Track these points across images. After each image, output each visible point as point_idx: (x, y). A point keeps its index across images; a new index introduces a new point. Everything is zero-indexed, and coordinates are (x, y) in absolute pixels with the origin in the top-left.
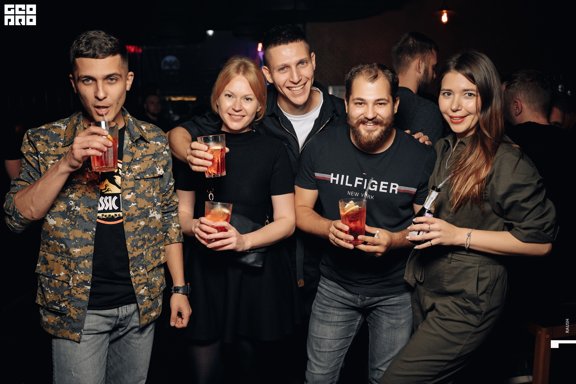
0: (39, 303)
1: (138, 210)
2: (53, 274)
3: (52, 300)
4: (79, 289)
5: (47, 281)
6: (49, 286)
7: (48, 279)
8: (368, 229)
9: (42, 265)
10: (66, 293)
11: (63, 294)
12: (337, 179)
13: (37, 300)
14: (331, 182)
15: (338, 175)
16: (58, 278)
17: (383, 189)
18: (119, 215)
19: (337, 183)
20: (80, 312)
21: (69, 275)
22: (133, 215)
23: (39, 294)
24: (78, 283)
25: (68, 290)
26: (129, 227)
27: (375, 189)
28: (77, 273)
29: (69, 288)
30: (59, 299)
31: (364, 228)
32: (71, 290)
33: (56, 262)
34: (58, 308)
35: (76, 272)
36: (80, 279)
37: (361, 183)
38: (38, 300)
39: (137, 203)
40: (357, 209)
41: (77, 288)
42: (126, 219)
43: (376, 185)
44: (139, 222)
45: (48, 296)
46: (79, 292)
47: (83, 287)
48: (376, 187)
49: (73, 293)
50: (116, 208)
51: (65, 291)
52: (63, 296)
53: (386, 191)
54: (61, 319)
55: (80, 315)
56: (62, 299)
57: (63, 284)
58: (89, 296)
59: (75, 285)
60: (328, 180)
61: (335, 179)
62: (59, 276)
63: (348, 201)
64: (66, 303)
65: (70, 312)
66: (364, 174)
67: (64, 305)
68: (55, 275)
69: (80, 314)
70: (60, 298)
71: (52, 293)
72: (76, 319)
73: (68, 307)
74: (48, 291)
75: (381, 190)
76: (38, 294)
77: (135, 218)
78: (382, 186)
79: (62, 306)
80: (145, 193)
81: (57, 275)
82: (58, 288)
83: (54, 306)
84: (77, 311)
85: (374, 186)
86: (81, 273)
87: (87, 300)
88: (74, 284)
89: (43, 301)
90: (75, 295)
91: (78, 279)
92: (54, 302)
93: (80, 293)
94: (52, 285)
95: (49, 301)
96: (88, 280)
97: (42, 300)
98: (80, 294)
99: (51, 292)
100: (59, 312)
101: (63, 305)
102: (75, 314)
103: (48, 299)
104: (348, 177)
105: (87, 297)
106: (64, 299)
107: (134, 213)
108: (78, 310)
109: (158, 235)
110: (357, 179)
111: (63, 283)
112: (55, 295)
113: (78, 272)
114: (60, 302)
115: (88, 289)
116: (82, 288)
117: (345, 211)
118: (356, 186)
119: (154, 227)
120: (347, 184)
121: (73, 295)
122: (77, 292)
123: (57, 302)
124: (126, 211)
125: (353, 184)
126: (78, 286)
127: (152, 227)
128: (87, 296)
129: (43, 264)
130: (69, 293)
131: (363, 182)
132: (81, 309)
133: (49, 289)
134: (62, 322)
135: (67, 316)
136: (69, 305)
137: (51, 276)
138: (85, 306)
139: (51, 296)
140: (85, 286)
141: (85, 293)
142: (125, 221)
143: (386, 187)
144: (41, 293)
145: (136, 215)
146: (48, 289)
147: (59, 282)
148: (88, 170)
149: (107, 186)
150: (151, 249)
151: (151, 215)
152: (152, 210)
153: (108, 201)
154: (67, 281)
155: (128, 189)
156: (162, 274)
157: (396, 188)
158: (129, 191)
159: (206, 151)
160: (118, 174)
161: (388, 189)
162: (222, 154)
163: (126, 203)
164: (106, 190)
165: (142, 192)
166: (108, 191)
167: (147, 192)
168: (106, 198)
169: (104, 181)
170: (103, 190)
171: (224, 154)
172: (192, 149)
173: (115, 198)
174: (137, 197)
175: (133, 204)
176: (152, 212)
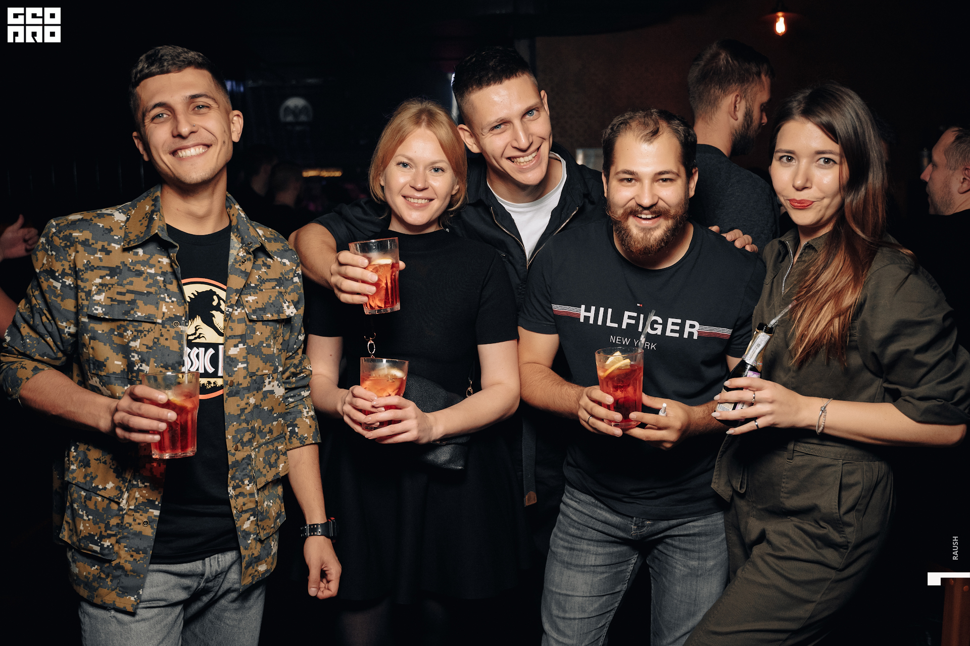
0: (66, 539)
1: (248, 377)
2: (93, 486)
3: (89, 533)
4: (137, 515)
5: (83, 498)
6: (85, 508)
7: (84, 494)
8: (647, 400)
9: (79, 467)
10: (114, 521)
11: (108, 522)
12: (591, 315)
13: (62, 533)
14: (582, 320)
15: (593, 308)
16: (102, 493)
17: (672, 331)
18: (214, 383)
19: (591, 322)
20: (138, 557)
21: (121, 488)
22: (239, 384)
23: (67, 522)
24: (137, 504)
25: (117, 515)
26: (231, 407)
27: (659, 332)
28: (137, 486)
29: (121, 513)
30: (101, 532)
31: (641, 399)
32: (123, 518)
33: (103, 462)
34: (97, 548)
35: (135, 483)
36: (141, 496)
37: (633, 322)
38: (64, 533)
39: (248, 363)
40: (627, 365)
41: (135, 514)
42: (228, 392)
43: (660, 324)
44: (248, 398)
45: (82, 525)
46: (138, 521)
47: (147, 511)
48: (660, 327)
49: (127, 523)
50: (211, 370)
51: (112, 517)
52: (108, 527)
53: (677, 335)
54: (102, 570)
55: (138, 563)
56: (106, 531)
57: (111, 505)
58: (156, 527)
59: (132, 507)
60: (576, 316)
61: (587, 314)
62: (105, 489)
63: (611, 353)
64: (113, 540)
65: (120, 557)
66: (638, 305)
67: (109, 544)
68: (98, 486)
69: (139, 561)
70: (103, 529)
71: (89, 519)
72: (131, 571)
73: (116, 548)
74: (83, 515)
75: (668, 333)
76: (64, 522)
77: (242, 389)
78: (670, 326)
79: (105, 546)
80: (262, 347)
81: (100, 487)
82: (101, 511)
83: (90, 545)
84: (132, 556)
85: (656, 326)
86: (143, 485)
87: (152, 535)
88: (129, 506)
89: (73, 534)
90: (130, 525)
91: (138, 496)
92: (90, 538)
93: (140, 522)
94: (91, 505)
95: (82, 535)
96: (155, 499)
97: (72, 533)
98: (139, 524)
99: (87, 519)
100: (99, 556)
101: (106, 543)
102: (129, 561)
103: (81, 531)
104: (610, 311)
105: (153, 531)
106: (109, 532)
107: (241, 380)
108: (134, 554)
109: (275, 423)
110: (627, 314)
111: (110, 503)
112: (94, 524)
113: (139, 483)
114: (102, 537)
115: (155, 516)
116: (144, 514)
117: (607, 369)
118: (624, 326)
119: (269, 409)
120: (609, 324)
121: (127, 525)
122: (134, 520)
123: (96, 538)
124: (230, 376)
125: (620, 324)
126: (136, 510)
127: (266, 408)
128: (152, 527)
129: (81, 466)
130: (119, 522)
131: (637, 319)
132: (141, 552)
133: (85, 512)
134: (103, 575)
135: (114, 564)
136: (117, 544)
137: (90, 488)
138: (148, 547)
139: (87, 525)
140: (150, 510)
141: (148, 522)
142: (227, 394)
143: (677, 328)
144: (70, 521)
145: (245, 385)
146: (83, 513)
147: (103, 501)
148: (165, 298)
149: (199, 328)
150: (263, 449)
151: (267, 388)
152: (269, 378)
153: (197, 356)
154: (117, 500)
155: (235, 336)
156: (279, 496)
157: (694, 328)
158: (236, 341)
159: (365, 268)
160: (218, 308)
161: (681, 331)
162: (392, 273)
163: (230, 362)
164: (196, 336)
165: (256, 344)
166: (199, 337)
167: (264, 345)
168: (195, 350)
169: (193, 320)
170: (190, 335)
171: (397, 272)
172: (341, 264)
173: (211, 351)
174: (248, 353)
175: (240, 364)
176: (269, 383)
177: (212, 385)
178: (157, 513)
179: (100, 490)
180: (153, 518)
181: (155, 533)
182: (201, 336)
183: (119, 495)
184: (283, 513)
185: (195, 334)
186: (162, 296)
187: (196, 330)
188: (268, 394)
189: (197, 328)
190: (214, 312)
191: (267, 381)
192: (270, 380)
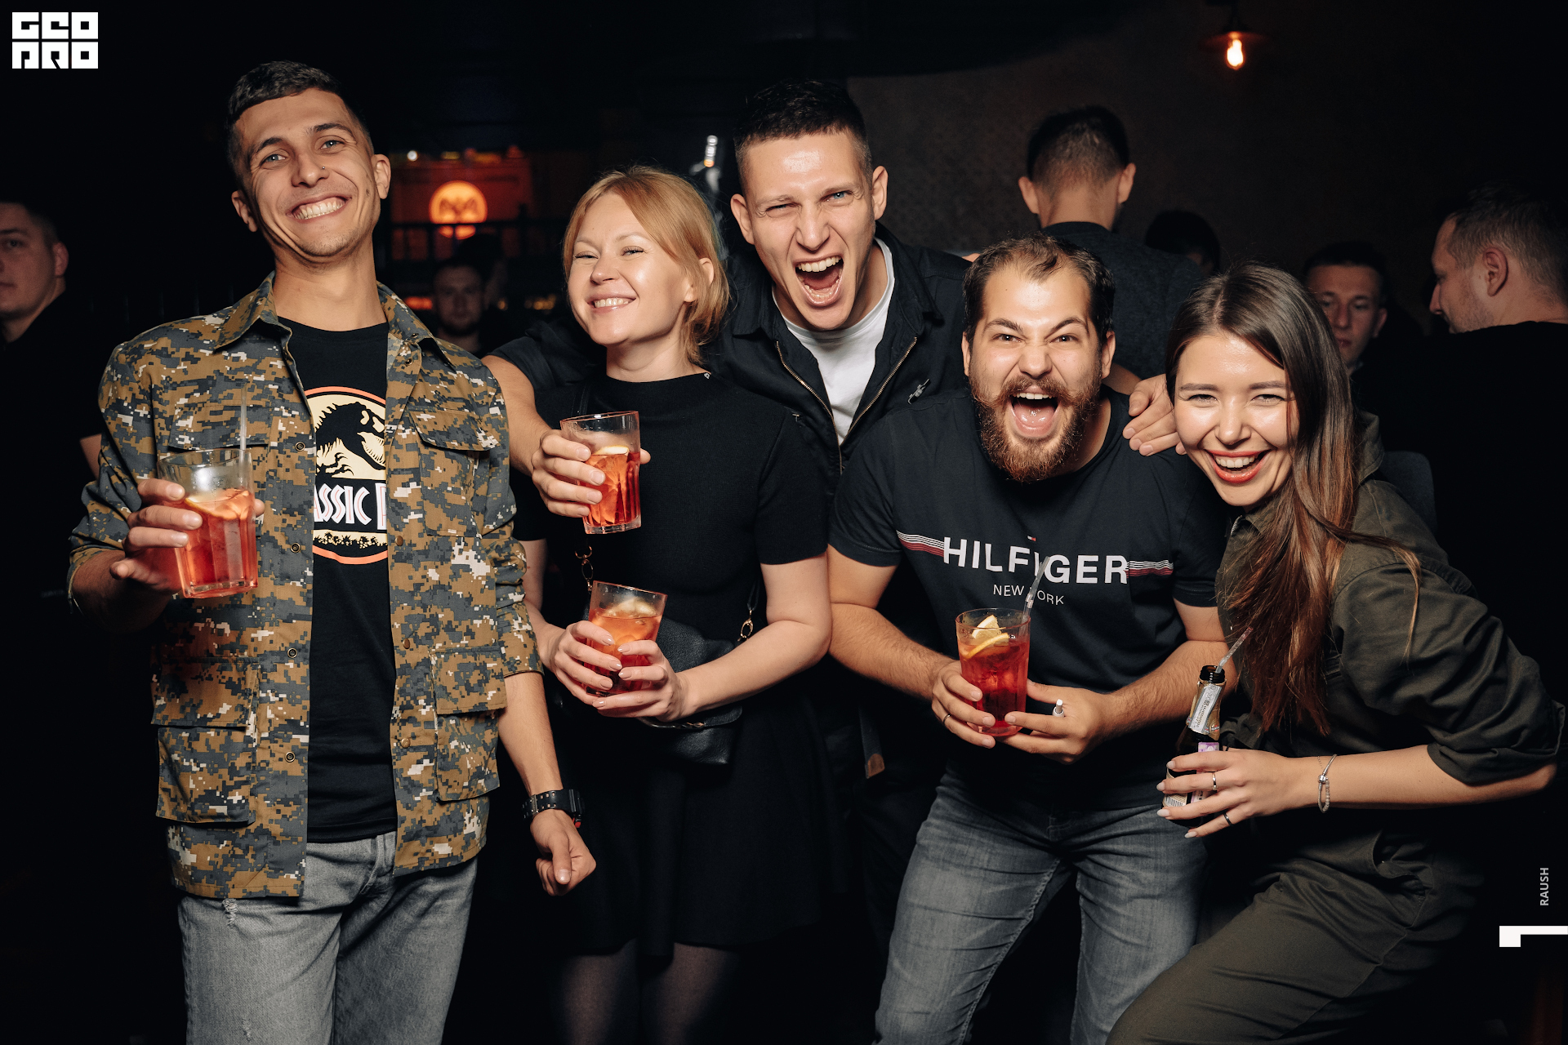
0: (168, 815)
1: (425, 534)
2: (199, 717)
3: (205, 791)
4: (275, 747)
5: (186, 741)
6: (192, 754)
7: (187, 735)
9: (169, 699)
10: (241, 761)
11: (233, 764)
12: (961, 553)
13: (160, 809)
14: (946, 560)
15: (963, 543)
16: (215, 723)
17: (1086, 575)
18: (372, 540)
19: (962, 564)
20: (287, 811)
21: (243, 708)
22: (411, 545)
23: (165, 790)
24: (272, 729)
25: (245, 750)
26: (400, 577)
27: (1065, 579)
28: (267, 700)
29: (250, 746)
30: (224, 782)
31: (1025, 689)
32: (254, 754)
33: (207, 679)
34: (223, 809)
35: (263, 695)
36: (276, 716)
37: (1025, 562)
38: (163, 808)
39: (424, 513)
40: (1004, 643)
41: (271, 745)
42: (395, 553)
43: (1066, 566)
44: (425, 568)
45: (191, 781)
46: (278, 756)
47: (289, 739)
48: (1066, 572)
49: (262, 761)
50: (365, 520)
51: (237, 755)
52: (233, 771)
53: (1094, 580)
54: (235, 845)
55: (290, 819)
56: (231, 779)
57: (232, 738)
58: (306, 762)
59: (266, 735)
60: (937, 553)
61: (955, 552)
62: (218, 715)
63: (982, 616)
64: (246, 789)
65: (261, 816)
66: (1030, 538)
67: (240, 798)
68: (206, 716)
69: (290, 816)
70: (226, 777)
71: (201, 769)
72: (282, 835)
73: (252, 804)
74: (190, 766)
75: (1080, 579)
76: (160, 792)
77: (416, 554)
78: (1081, 569)
79: (235, 802)
80: (445, 492)
81: (210, 715)
82: (217, 751)
83: (211, 807)
84: (278, 811)
85: (1059, 570)
86: (277, 699)
87: (303, 775)
88: (260, 733)
89: (179, 804)
90: (268, 764)
91: (272, 716)
92: (209, 797)
93: (282, 756)
94: (200, 746)
95: (195, 796)
96: (299, 718)
97: (176, 803)
98: (281, 760)
99: (198, 769)
100: (228, 820)
101: (236, 797)
102: (275, 820)
103: (192, 791)
104: (989, 547)
105: (302, 767)
106: (236, 779)
107: (415, 539)
108: (281, 807)
109: (478, 622)
110: (1014, 550)
111: (230, 734)
112: (212, 774)
113: (270, 695)
114: (227, 790)
115: (303, 744)
116: (284, 744)
117: (974, 647)
118: (1012, 569)
119: (465, 596)
120: (989, 567)
121: (263, 765)
122: (272, 755)
123: (218, 794)
124: (396, 529)
125: (1006, 566)
126: (272, 738)
127: (460, 593)
128: (301, 762)
129: (173, 696)
130: (250, 760)
131: (1031, 558)
132: (291, 803)
133: (192, 760)
134: (239, 852)
135: (252, 831)
136: (253, 797)
137: (193, 722)
138: (301, 792)
139: (200, 778)
140: (294, 736)
141: (295, 754)
142: (393, 557)
143: (1094, 569)
144: (170, 787)
145: (420, 547)
146: (191, 763)
147: (218, 734)
148: (281, 412)
149: (341, 457)
150: (457, 659)
151: (458, 560)
152: (459, 544)
153: (342, 498)
154: (241, 725)
155: (403, 470)
156: (485, 745)
157: (1119, 567)
158: (406, 477)
159: (584, 462)
160: (369, 428)
161: (1100, 574)
162: (629, 468)
163: (397, 509)
164: (338, 468)
165: (436, 485)
166: (342, 470)
167: (449, 489)
168: (338, 490)
169: (332, 444)
170: (328, 467)
171: (637, 468)
172: (547, 455)
173: (363, 492)
174: (424, 498)
175: (412, 513)
176: (461, 551)
177: (370, 543)
178: (305, 739)
179: (210, 720)
180: (300, 747)
181: (306, 771)
182: (346, 468)
183: (243, 717)
184: (495, 776)
185: (336, 465)
186: (276, 409)
187: (337, 460)
188: (461, 571)
189: (339, 456)
190: (363, 434)
191: (456, 548)
192: (462, 547)
